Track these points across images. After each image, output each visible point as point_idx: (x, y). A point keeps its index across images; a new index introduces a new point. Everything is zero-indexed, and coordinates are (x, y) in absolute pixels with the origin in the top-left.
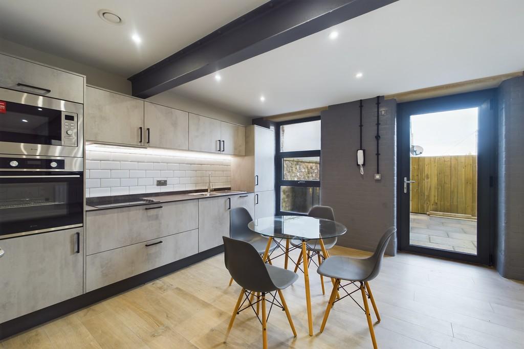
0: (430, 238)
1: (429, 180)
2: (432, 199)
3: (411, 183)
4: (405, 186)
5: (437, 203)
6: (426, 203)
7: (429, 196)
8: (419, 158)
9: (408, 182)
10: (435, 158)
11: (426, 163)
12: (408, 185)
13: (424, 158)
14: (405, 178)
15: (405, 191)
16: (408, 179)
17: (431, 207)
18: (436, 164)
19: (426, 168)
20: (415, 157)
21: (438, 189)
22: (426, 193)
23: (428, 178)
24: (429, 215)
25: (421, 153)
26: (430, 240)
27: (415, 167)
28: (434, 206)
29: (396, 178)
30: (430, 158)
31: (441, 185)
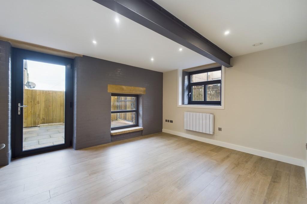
0: (39, 141)
1: (40, 104)
2: (41, 116)
3: (24, 107)
4: (19, 109)
5: (44, 119)
6: (37, 120)
7: (39, 115)
8: (32, 90)
9: (22, 106)
10: (43, 91)
11: (37, 94)
12: (22, 109)
13: (36, 91)
14: (19, 104)
15: (19, 113)
16: (22, 104)
17: (40, 121)
18: (44, 95)
19: (37, 97)
20: (30, 90)
21: (45, 110)
22: (37, 114)
23: (38, 103)
24: (39, 127)
25: (34, 87)
26: (39, 143)
27: (29, 96)
28: (42, 121)
29: (10, 104)
30: (40, 91)
31: (47, 107)
